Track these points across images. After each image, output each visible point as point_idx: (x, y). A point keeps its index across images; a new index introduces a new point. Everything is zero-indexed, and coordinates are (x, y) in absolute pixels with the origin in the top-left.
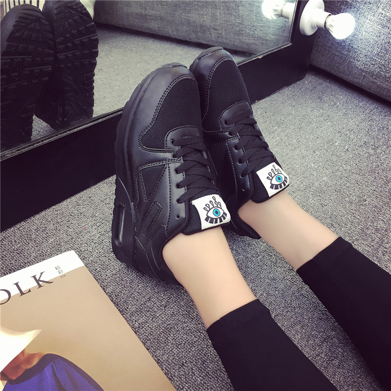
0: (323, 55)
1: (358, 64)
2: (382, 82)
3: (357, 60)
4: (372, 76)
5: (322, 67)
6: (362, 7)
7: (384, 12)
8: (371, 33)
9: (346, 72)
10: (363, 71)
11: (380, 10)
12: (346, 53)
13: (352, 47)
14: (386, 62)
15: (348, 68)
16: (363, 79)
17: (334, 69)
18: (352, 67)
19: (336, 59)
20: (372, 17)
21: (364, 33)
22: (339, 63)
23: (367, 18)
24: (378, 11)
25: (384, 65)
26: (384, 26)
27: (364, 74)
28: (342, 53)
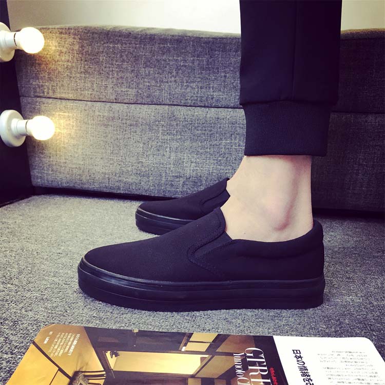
0: (60, 172)
1: (98, 169)
2: (127, 178)
3: (95, 165)
4: (115, 175)
5: (65, 185)
6: (80, 115)
7: (101, 114)
8: (98, 136)
9: (90, 181)
10: (105, 174)
11: (97, 113)
12: (82, 163)
13: (86, 155)
14: (123, 158)
15: (90, 176)
16: (109, 182)
17: (76, 182)
18: (94, 174)
19: (74, 172)
20: (92, 122)
21: (92, 138)
22: (80, 175)
23: (88, 124)
24: (96, 114)
25: (122, 161)
26: (106, 126)
27: (107, 176)
28: (80, 164)
